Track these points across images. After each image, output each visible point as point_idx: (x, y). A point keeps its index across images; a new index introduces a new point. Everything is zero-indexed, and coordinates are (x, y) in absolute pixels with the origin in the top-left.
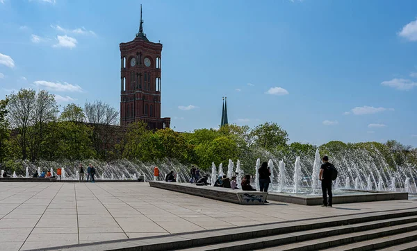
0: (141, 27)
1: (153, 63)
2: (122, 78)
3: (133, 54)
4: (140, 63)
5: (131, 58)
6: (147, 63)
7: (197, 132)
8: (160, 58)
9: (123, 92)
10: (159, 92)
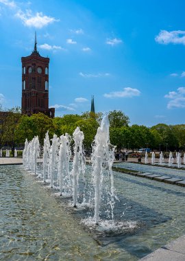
0: (35, 47)
1: (43, 71)
2: (23, 81)
3: (30, 65)
4: (34, 70)
5: (29, 67)
6: (39, 71)
7: (65, 117)
8: (48, 67)
9: (23, 90)
10: (47, 91)
